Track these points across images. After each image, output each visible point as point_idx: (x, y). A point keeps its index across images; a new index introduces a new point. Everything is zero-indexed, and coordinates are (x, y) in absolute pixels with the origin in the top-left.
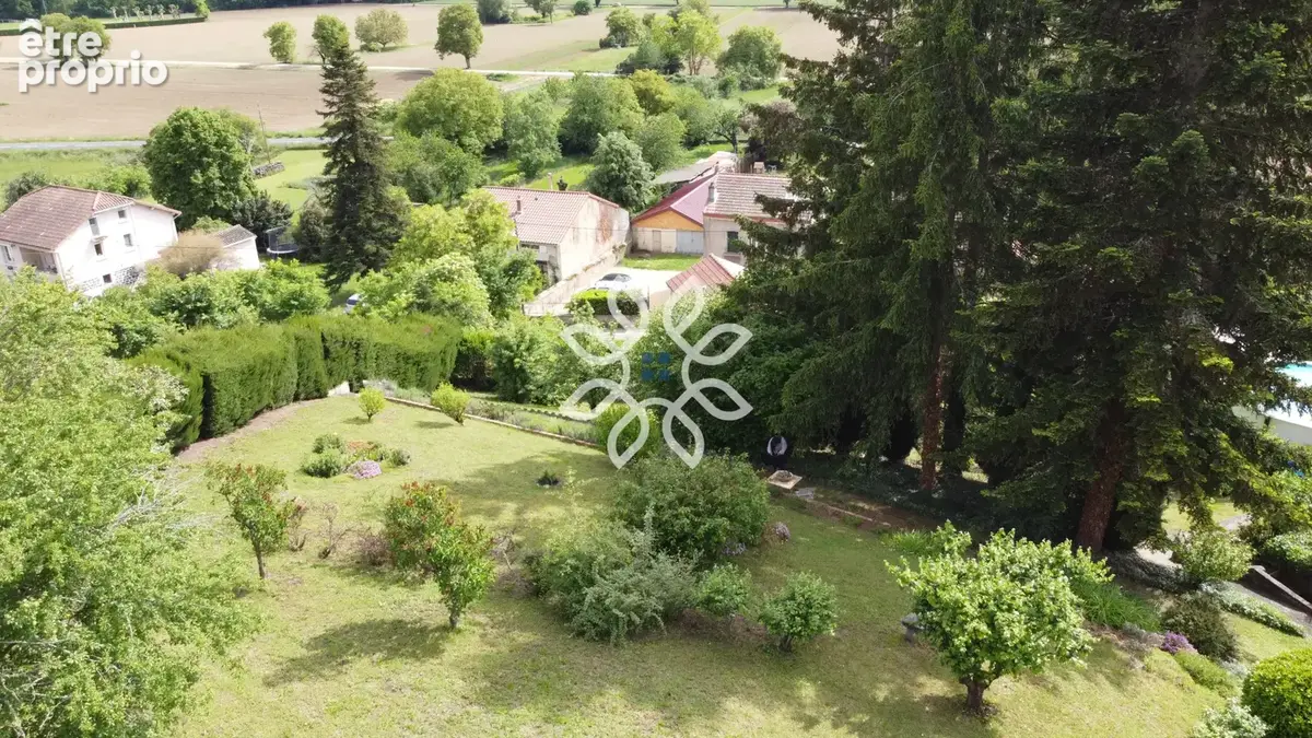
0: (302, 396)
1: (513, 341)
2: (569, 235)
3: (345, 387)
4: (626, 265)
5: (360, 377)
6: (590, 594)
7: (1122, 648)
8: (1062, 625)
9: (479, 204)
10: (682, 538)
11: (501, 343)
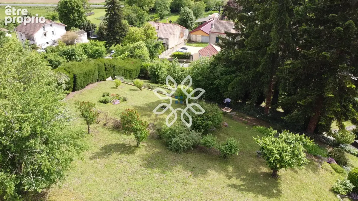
0: (99, 80)
1: (155, 67)
2: (172, 36)
3: (110, 78)
4: (187, 45)
5: (115, 75)
6: (174, 140)
7: (316, 162)
8: (300, 157)
9: (148, 27)
10: (199, 126)
11: (152, 67)
